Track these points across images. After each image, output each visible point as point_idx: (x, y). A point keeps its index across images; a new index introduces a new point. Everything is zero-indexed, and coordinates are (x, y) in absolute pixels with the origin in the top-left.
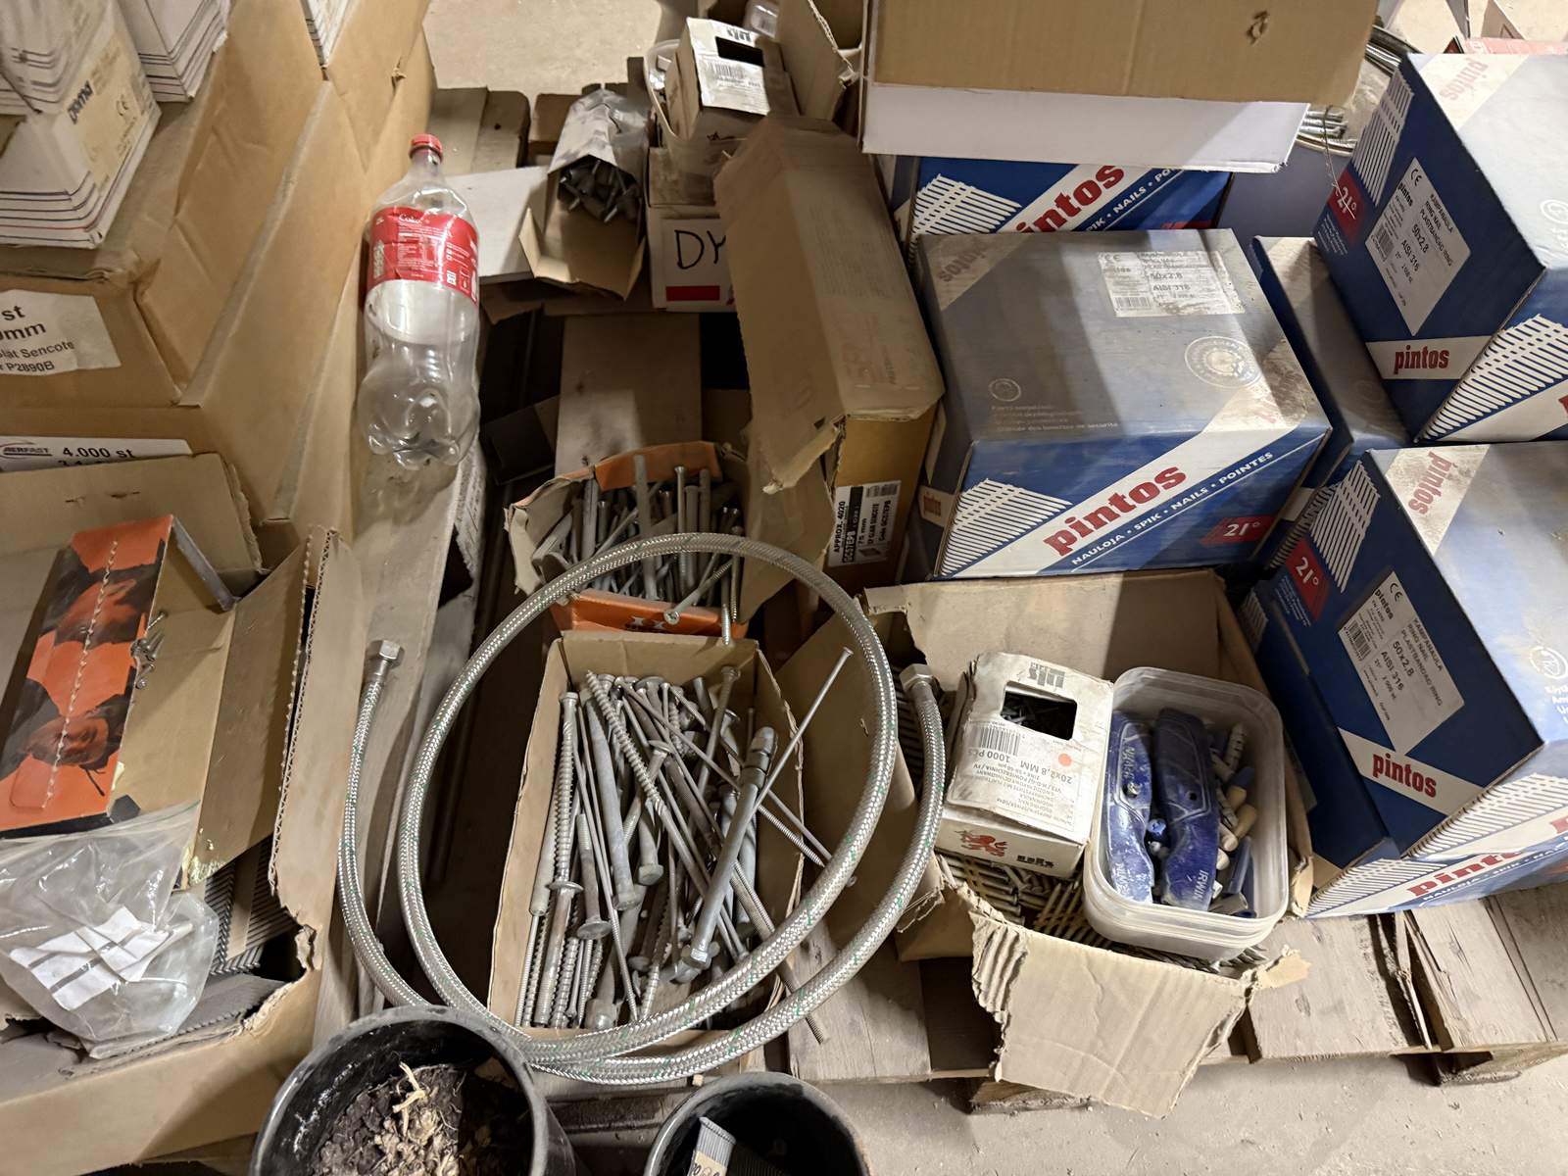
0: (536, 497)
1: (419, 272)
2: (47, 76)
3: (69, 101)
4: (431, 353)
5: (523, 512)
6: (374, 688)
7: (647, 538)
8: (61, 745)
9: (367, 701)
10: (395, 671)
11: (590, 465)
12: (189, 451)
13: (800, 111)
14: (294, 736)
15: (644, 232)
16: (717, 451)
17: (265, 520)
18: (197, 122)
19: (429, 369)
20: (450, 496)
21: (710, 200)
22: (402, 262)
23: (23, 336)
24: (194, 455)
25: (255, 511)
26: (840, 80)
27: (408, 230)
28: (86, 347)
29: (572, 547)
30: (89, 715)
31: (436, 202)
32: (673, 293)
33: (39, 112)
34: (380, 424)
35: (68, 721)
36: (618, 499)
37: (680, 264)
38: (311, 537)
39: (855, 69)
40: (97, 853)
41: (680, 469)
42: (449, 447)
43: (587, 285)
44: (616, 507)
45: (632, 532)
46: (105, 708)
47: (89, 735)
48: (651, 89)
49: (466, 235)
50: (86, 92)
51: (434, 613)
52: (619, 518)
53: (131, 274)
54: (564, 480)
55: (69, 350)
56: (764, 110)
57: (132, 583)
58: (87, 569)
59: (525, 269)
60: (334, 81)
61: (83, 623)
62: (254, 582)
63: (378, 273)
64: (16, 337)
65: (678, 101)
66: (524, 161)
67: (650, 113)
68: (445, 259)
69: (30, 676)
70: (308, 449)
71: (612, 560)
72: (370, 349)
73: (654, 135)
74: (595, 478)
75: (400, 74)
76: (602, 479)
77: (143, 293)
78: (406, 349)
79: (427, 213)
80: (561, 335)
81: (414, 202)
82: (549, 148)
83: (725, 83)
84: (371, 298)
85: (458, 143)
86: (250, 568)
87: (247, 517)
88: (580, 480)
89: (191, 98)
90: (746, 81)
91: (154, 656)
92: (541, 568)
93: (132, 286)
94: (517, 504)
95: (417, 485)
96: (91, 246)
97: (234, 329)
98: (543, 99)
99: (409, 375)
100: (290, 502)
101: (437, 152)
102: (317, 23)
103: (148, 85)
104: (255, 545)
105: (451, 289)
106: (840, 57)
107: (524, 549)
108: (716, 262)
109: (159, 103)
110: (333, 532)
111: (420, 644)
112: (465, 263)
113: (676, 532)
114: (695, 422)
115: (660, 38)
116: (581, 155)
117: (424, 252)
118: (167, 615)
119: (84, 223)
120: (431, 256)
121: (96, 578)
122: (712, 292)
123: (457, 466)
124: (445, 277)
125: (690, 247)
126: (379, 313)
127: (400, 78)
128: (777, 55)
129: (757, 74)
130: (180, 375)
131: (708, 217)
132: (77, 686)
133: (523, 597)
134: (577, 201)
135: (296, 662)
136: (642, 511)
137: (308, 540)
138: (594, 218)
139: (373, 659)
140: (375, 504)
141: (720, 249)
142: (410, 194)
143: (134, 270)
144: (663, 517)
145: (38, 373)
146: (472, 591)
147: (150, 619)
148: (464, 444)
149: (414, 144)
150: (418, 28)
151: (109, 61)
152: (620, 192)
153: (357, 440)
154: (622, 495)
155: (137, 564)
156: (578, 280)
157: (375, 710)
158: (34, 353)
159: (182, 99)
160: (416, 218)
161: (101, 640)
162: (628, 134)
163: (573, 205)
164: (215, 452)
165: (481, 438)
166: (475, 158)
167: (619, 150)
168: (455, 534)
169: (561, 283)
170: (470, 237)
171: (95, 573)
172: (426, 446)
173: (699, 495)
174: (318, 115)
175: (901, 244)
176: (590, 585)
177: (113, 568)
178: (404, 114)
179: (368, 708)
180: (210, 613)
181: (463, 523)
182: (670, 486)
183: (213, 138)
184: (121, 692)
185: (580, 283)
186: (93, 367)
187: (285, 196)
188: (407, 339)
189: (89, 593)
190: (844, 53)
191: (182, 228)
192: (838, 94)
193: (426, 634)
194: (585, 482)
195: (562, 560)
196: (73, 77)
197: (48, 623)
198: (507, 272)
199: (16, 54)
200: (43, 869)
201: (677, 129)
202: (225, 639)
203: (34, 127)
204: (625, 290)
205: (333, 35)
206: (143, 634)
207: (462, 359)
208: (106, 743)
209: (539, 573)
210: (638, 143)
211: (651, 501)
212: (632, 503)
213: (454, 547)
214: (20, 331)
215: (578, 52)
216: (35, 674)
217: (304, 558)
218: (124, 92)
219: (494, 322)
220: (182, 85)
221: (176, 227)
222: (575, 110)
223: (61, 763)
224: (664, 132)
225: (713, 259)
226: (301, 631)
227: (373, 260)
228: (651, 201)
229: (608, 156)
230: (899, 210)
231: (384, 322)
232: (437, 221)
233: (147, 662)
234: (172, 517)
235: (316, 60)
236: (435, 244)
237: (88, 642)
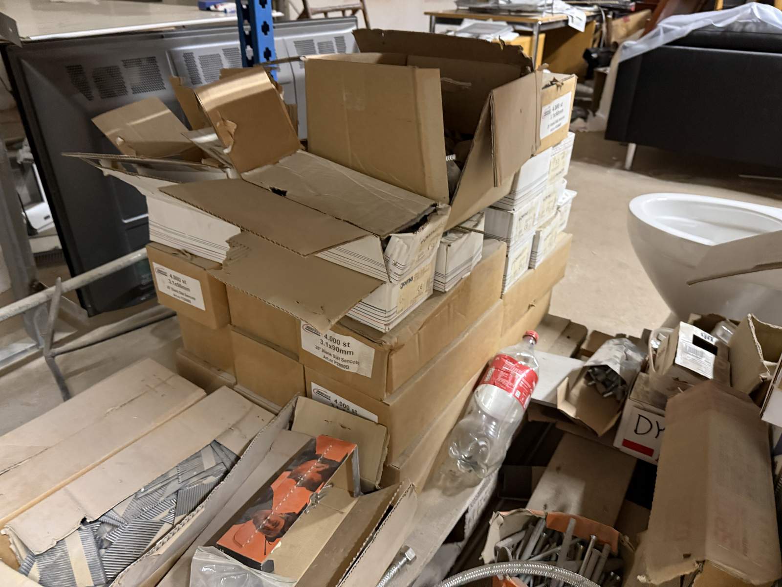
0: (512, 514)
1: (505, 386)
2: (399, 272)
3: (403, 281)
4: (494, 423)
5: (502, 518)
6: (395, 570)
7: (560, 567)
8: (264, 522)
9: (389, 574)
10: (408, 566)
11: (547, 511)
12: (377, 421)
13: (732, 385)
14: (348, 575)
15: (622, 408)
16: (619, 538)
17: (390, 465)
18: (443, 301)
19: (490, 429)
20: (472, 492)
21: (663, 407)
22: (499, 379)
23: (345, 353)
24: (378, 424)
25: (388, 458)
26: (759, 376)
27: (508, 367)
28: (363, 365)
29: (518, 550)
30: (281, 515)
31: (526, 359)
32: (626, 443)
33: (391, 282)
34: (458, 444)
35: (272, 513)
36: (553, 537)
37: (636, 431)
38: (403, 482)
39: (771, 374)
40: (248, 579)
41: (594, 537)
42: (482, 469)
43: (581, 421)
44: (551, 540)
45: (554, 558)
46: (288, 516)
47: (276, 524)
48: (650, 347)
49: (533, 378)
50: (410, 280)
51: (438, 546)
52: (550, 546)
53: (392, 346)
54: (529, 512)
55: (357, 365)
56: (710, 376)
57: (327, 467)
58: (315, 452)
59: (555, 403)
60: (504, 300)
61: (302, 474)
62: (373, 490)
63: (487, 379)
64: (343, 353)
65: (663, 356)
66: (575, 355)
67: (646, 356)
68: (519, 385)
69: (271, 486)
70: (423, 441)
71: (536, 569)
72: (469, 409)
73: (645, 367)
74: (546, 519)
75: (534, 304)
76: (549, 522)
77: (392, 354)
78: (484, 416)
79: (519, 363)
80: (560, 439)
81: (516, 356)
82: (589, 354)
83: (691, 357)
84: (479, 388)
85: (547, 339)
86: (374, 483)
87: (384, 460)
88: (537, 516)
89: (446, 292)
90: (703, 359)
91: (319, 502)
92: (498, 552)
93: (390, 350)
94: (501, 513)
95: (460, 479)
96: (384, 331)
97: (418, 380)
98: (595, 333)
99: (480, 428)
100: (404, 461)
101: (535, 340)
102: (507, 278)
103: (433, 283)
104: (380, 475)
105: (515, 398)
106: (763, 365)
107: (494, 538)
108: (656, 437)
109: (434, 290)
110: (413, 486)
111: (425, 559)
112: (527, 390)
113: (578, 573)
114: (613, 515)
115: (664, 326)
116: (604, 363)
117: (510, 378)
118: (333, 486)
119: (385, 323)
120: (513, 381)
121: (316, 457)
122: (649, 452)
123: (482, 479)
124: (515, 393)
125: (644, 426)
126: (480, 396)
127: (532, 306)
128: (726, 352)
129: (711, 358)
130: (389, 389)
131: (659, 415)
132: (284, 500)
133: (482, 563)
134: (593, 382)
135: (367, 539)
136: (562, 550)
137: (401, 484)
138: (599, 393)
139: (401, 554)
140: (438, 480)
141: (661, 432)
142: (515, 353)
143: (393, 345)
144: (574, 559)
145: (343, 369)
146: (461, 544)
147: (326, 484)
148: (490, 470)
149: (527, 333)
150: (550, 289)
151: (424, 271)
152: (617, 386)
153: (444, 448)
154: (556, 536)
155: (334, 460)
156: (578, 418)
157: (390, 580)
158: (345, 361)
159: (443, 291)
160: (514, 363)
161: (303, 485)
162: (630, 362)
163: (590, 384)
164: (385, 426)
165: (500, 471)
166: (552, 347)
167: (624, 368)
168: (467, 512)
169: (569, 416)
170: (534, 379)
171: (318, 455)
172: (472, 463)
173: (599, 557)
174: (491, 311)
175: (774, 476)
176: (518, 576)
177: (325, 457)
178: (529, 319)
179: (387, 578)
180: (348, 494)
181: (473, 509)
182: (585, 544)
183: (447, 307)
184: (297, 512)
185: (579, 420)
186: (362, 374)
187: (463, 336)
188: (487, 412)
189: (311, 462)
190: (766, 363)
191: (419, 335)
192: (757, 383)
193: (430, 556)
194: (540, 518)
195: (510, 553)
196: (409, 274)
197: (290, 467)
198: (546, 401)
199: (394, 262)
200: (227, 574)
201: (657, 369)
202: (347, 510)
203: (387, 286)
204: (601, 431)
205: (512, 283)
206: (319, 491)
207: (507, 431)
208: (279, 531)
209: (496, 554)
210: (635, 368)
211: (571, 546)
212: (560, 543)
213: (463, 517)
214: (345, 352)
215: (622, 318)
216: (274, 486)
217: (396, 491)
218: (423, 283)
219: (530, 420)
220: (445, 286)
221: (417, 335)
222: (608, 343)
223: (260, 531)
224: (650, 367)
225: (656, 435)
226: (377, 525)
227: (488, 373)
228: (631, 397)
229: (617, 368)
230: (778, 456)
231: (480, 400)
232: (523, 368)
233: (314, 503)
234: (356, 445)
235: (501, 290)
236: (516, 377)
237: (298, 483)
